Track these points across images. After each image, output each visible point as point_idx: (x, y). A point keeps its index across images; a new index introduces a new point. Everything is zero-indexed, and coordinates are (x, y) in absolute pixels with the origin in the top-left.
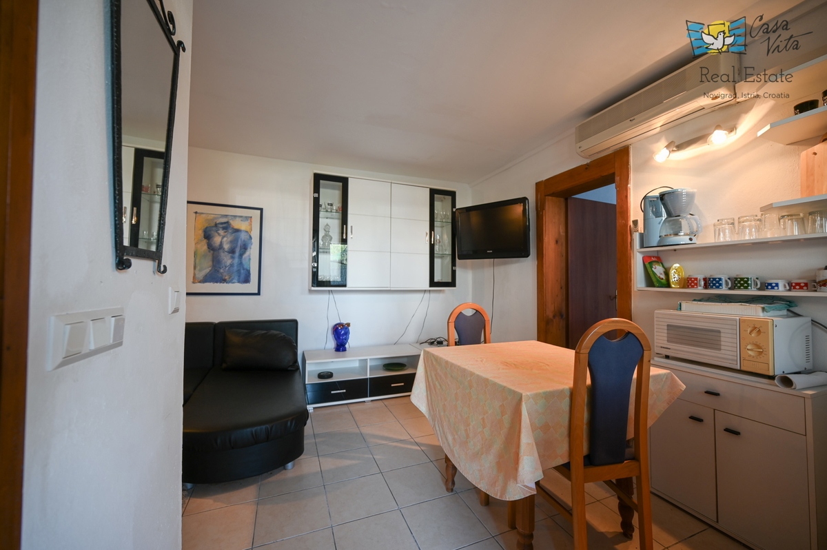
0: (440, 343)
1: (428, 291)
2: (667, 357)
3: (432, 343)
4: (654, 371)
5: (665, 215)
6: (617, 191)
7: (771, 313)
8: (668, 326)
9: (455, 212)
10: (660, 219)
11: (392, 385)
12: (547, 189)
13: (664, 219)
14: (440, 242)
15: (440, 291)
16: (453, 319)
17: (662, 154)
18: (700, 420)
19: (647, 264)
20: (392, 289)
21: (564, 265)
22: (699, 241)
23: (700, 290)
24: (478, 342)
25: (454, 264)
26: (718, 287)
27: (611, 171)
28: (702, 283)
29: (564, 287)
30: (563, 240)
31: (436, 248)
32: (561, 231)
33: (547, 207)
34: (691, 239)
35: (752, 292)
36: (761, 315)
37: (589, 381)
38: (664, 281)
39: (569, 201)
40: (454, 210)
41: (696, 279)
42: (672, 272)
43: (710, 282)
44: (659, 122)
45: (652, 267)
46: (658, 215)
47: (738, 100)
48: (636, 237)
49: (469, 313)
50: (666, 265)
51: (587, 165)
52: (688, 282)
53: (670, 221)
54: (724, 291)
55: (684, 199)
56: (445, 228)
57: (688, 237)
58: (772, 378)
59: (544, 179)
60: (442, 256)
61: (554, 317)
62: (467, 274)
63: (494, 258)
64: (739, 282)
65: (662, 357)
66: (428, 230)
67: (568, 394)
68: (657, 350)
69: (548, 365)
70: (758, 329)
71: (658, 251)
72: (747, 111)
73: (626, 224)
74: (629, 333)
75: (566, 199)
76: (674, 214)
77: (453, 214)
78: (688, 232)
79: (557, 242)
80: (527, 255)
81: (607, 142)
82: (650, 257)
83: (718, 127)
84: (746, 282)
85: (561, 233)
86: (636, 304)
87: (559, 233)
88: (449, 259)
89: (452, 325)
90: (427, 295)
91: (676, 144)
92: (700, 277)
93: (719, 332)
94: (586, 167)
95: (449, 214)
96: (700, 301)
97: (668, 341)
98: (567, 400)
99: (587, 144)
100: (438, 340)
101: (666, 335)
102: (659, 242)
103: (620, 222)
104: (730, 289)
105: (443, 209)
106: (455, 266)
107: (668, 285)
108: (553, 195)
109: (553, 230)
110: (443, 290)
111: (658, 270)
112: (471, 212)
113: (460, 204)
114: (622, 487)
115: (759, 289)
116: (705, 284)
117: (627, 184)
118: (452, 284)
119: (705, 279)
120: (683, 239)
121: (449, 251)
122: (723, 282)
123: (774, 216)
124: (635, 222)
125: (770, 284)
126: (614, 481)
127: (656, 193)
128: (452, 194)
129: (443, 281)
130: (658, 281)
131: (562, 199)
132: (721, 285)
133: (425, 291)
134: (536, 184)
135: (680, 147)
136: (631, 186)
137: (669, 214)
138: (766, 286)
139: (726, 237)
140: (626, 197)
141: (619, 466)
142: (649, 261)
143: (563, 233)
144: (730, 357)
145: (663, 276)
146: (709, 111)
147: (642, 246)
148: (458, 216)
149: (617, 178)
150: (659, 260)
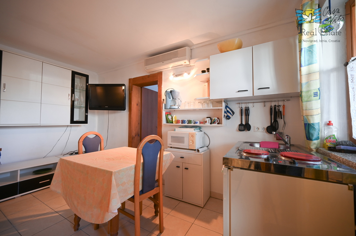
0: (77, 153)
1: (69, 126)
2: (171, 147)
3: (72, 154)
4: (165, 153)
5: (172, 99)
6: (158, 88)
7: (196, 131)
8: (171, 136)
9: (88, 86)
10: (170, 99)
11: (40, 183)
12: (134, 82)
13: (171, 99)
14: (78, 100)
15: (78, 126)
16: (82, 140)
17: (171, 77)
18: (179, 167)
19: (167, 116)
20: (41, 125)
21: (140, 114)
22: (181, 108)
23: (180, 124)
24: (97, 150)
25: (86, 111)
26: (185, 123)
27: (156, 80)
28: (181, 122)
29: (140, 124)
30: (140, 104)
31: (76, 103)
32: (139, 100)
33: (133, 90)
34: (178, 107)
35: (192, 124)
36: (194, 131)
37: (142, 161)
38: (171, 121)
39: (142, 88)
40: (87, 84)
41: (179, 120)
42: (173, 118)
43: (183, 122)
44: (171, 65)
45: (168, 116)
46: (170, 98)
47: (191, 65)
48: (164, 105)
49: (91, 136)
50: (172, 116)
51: (148, 75)
52: (178, 122)
53: (173, 101)
54: (186, 124)
55: (177, 93)
56: (82, 93)
57: (178, 106)
58: (195, 150)
59: (132, 78)
60: (80, 108)
61: (135, 136)
62: (95, 117)
63: (109, 110)
64: (189, 122)
65: (170, 148)
66: (70, 93)
67: (134, 167)
68: (168, 145)
69: (128, 157)
70: (193, 136)
71: (170, 111)
72: (192, 69)
73: (161, 100)
74: (157, 140)
75: (141, 88)
76: (174, 98)
77: (87, 86)
78: (178, 105)
79: (137, 105)
80: (124, 109)
81: (155, 68)
82: (168, 112)
83: (186, 72)
84: (191, 122)
85: (139, 101)
86: (164, 129)
87: (138, 101)
88: (84, 110)
89: (81, 144)
90: (69, 128)
91: (176, 75)
92: (181, 120)
93: (184, 137)
94: (148, 76)
95: (85, 86)
96: (180, 128)
97: (171, 142)
98: (134, 170)
99: (149, 67)
100: (76, 152)
101: (171, 140)
102: (170, 107)
103: (159, 99)
104: (188, 124)
105: (80, 83)
106: (87, 113)
107: (172, 123)
108: (136, 85)
109: (136, 99)
110: (80, 126)
111: (170, 117)
112: (97, 87)
113: (90, 82)
114: (155, 198)
115: (194, 124)
116: (182, 122)
117: (161, 85)
118: (86, 122)
119: (182, 121)
120: (176, 107)
121: (84, 105)
122: (186, 122)
123: (197, 102)
124: (164, 100)
125: (196, 122)
126: (153, 197)
127: (169, 90)
128: (87, 77)
129: (80, 121)
130: (170, 121)
131: (140, 88)
132: (185, 122)
133: (68, 126)
134: (129, 79)
135: (176, 76)
136: (162, 86)
137: (173, 98)
138: (195, 123)
139: (187, 108)
140: (161, 90)
141: (153, 190)
142: (168, 114)
143: (140, 102)
144: (186, 145)
145: (171, 119)
146: (184, 66)
147: (165, 109)
148: (90, 88)
149: (158, 83)
150: (170, 114)
